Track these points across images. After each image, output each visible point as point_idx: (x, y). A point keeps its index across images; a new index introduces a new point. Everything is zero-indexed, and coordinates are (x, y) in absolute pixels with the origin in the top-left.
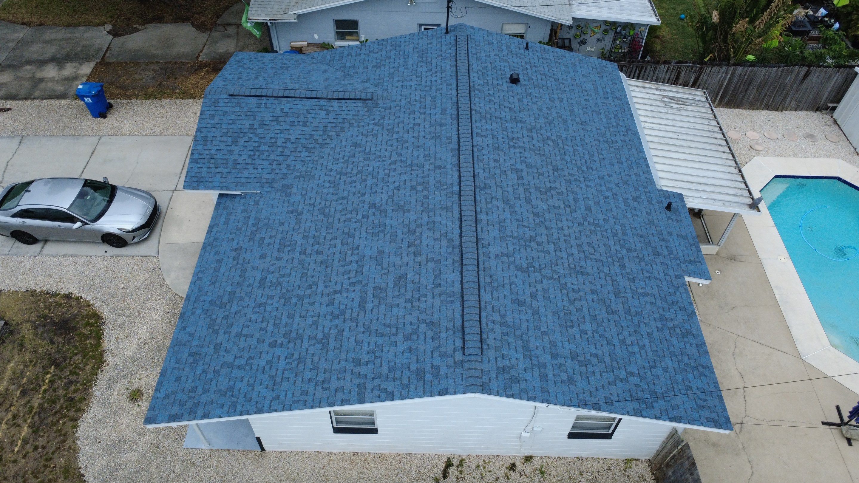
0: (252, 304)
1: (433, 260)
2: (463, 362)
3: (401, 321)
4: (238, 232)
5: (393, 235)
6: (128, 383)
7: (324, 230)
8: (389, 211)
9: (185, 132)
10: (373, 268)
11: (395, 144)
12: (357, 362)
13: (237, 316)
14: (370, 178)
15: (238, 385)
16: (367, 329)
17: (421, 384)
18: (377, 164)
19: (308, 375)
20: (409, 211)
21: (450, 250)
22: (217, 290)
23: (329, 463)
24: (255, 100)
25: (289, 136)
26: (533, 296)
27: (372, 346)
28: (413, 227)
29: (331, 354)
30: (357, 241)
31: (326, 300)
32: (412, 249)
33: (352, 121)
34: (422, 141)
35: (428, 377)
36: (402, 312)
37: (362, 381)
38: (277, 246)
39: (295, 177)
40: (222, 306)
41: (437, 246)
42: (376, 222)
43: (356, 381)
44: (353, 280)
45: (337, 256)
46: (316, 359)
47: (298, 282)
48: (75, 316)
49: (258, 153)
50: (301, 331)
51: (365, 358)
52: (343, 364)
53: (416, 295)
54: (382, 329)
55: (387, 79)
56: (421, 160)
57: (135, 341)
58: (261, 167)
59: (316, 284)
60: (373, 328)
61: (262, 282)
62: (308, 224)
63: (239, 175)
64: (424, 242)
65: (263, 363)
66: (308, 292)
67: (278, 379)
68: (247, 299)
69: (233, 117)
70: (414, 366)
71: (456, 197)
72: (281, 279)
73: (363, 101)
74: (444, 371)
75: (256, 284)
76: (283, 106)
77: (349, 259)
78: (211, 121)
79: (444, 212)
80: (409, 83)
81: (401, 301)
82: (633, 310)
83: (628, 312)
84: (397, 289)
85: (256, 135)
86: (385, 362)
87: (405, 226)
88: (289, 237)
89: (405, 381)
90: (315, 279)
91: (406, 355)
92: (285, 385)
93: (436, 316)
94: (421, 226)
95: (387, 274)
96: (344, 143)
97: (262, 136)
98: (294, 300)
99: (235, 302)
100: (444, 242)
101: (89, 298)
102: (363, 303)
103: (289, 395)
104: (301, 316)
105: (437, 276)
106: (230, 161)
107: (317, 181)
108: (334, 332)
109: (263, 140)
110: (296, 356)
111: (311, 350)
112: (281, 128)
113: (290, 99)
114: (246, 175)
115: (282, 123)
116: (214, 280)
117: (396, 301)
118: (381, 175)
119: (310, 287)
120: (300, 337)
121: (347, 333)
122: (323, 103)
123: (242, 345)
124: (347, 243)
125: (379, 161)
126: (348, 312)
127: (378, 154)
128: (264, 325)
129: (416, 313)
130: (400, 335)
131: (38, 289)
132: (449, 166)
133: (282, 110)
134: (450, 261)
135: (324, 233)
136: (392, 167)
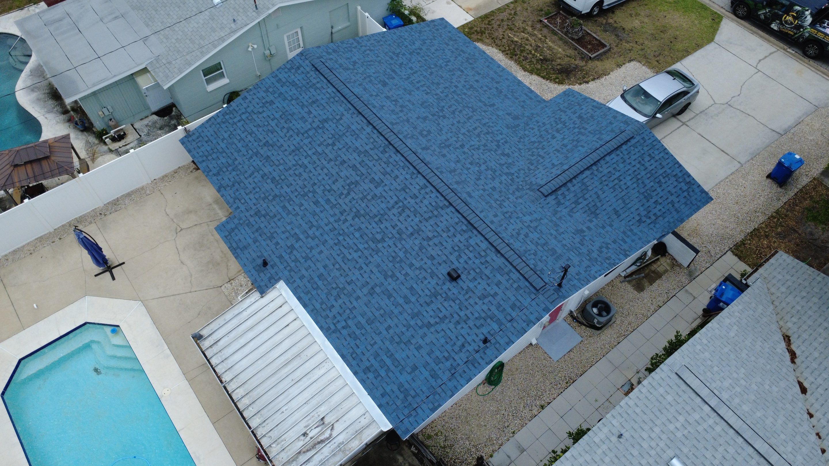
26: (310, 112)
65: (416, 42)
66: (430, 71)
67: (402, 39)
68: (459, 63)
71: (395, 131)
72: (452, 73)
75: (462, 69)
77: (425, 88)
81: (374, 75)
82: (255, 158)
83: (257, 154)
84: (382, 80)
85: (575, 128)
86: (357, 52)
87: (411, 110)
88: (475, 92)
90: (433, 76)
91: (349, 57)
92: (396, 38)
93: (348, 73)
94: (401, 112)
95: (395, 86)
96: (516, 154)
97: (571, 129)
131: (605, 77)
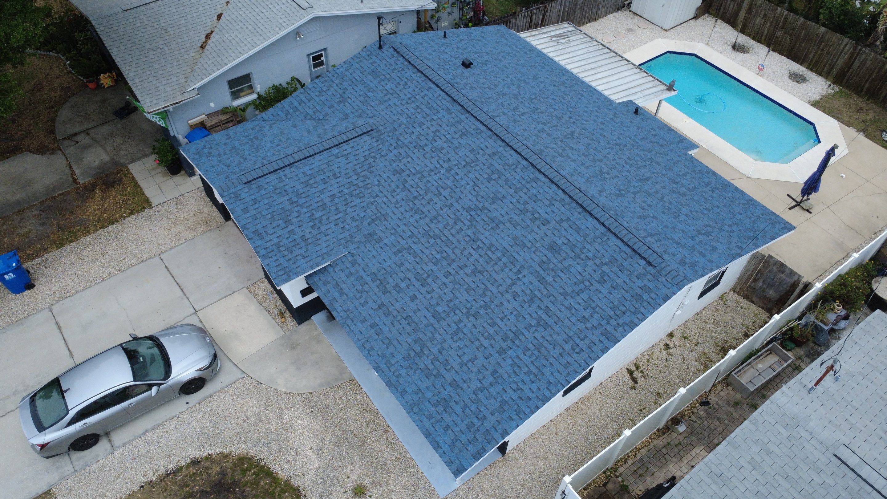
0: (448, 337)
1: (562, 221)
2: (659, 272)
3: (585, 274)
4: (364, 294)
5: (510, 220)
6: (342, 487)
7: (446, 249)
8: (487, 205)
9: (145, 257)
10: (522, 253)
11: (433, 155)
12: (584, 320)
13: (444, 353)
14: (442, 191)
15: (506, 396)
16: (565, 295)
17: (645, 304)
18: (436, 177)
19: (555, 353)
20: (504, 197)
21: (567, 207)
22: (399, 347)
23: (557, 429)
24: (272, 177)
25: (331, 193)
26: (643, 208)
27: (583, 303)
28: (521, 207)
29: (556, 328)
30: (486, 241)
31: (508, 296)
32: (538, 223)
33: (373, 155)
34: (456, 142)
35: (646, 296)
36: (580, 269)
37: (601, 329)
38: (418, 284)
39: (369, 224)
40: (421, 354)
41: (555, 210)
42: (486, 219)
43: (597, 332)
44: (515, 270)
45: (482, 261)
46: (549, 339)
47: (470, 299)
48: (223, 473)
49: (317, 221)
50: (514, 329)
51: (587, 314)
52: (574, 328)
53: (577, 250)
54: (577, 288)
55: (364, 108)
56: (472, 156)
57: (309, 453)
58: (330, 231)
59: (487, 289)
60: (569, 290)
61: (437, 316)
62: (427, 252)
63: (318, 248)
64: (542, 212)
65: (509, 369)
66: (487, 299)
67: (535, 371)
68: (437, 336)
69: (266, 201)
70: (628, 296)
71: (531, 169)
72: (451, 305)
73: (367, 134)
74: (652, 286)
75: (434, 322)
76: (302, 170)
77: (494, 257)
78: (248, 215)
79: (534, 184)
80: (391, 103)
81: (571, 261)
82: (690, 187)
83: (689, 190)
84: (557, 255)
85: (302, 206)
86: (604, 307)
87: (514, 210)
88: (421, 272)
89: (633, 309)
90: (483, 287)
91: (614, 292)
92: (545, 371)
93: (607, 255)
94: (526, 203)
95: (537, 249)
96: (385, 176)
97: (307, 205)
98: (482, 312)
99: (429, 345)
100: (557, 204)
101: (218, 451)
102: (542, 280)
103: (556, 374)
104: (501, 319)
105: (578, 229)
106: (299, 240)
107: (394, 217)
108: (541, 312)
109: (311, 208)
110: (531, 347)
111: (538, 335)
112: (317, 190)
113: (303, 161)
114: (324, 245)
115: (315, 185)
116: (387, 342)
117: (566, 263)
118: (450, 183)
119: (484, 295)
120: (517, 333)
121: (554, 308)
122: (335, 151)
123: (474, 369)
124: (479, 247)
125: (436, 174)
126: (537, 293)
127: (427, 169)
128: (477, 344)
129: (591, 263)
130: (595, 283)
131: (152, 477)
132: (501, 149)
133: (304, 173)
134: (576, 214)
135: (450, 252)
136: (452, 173)
